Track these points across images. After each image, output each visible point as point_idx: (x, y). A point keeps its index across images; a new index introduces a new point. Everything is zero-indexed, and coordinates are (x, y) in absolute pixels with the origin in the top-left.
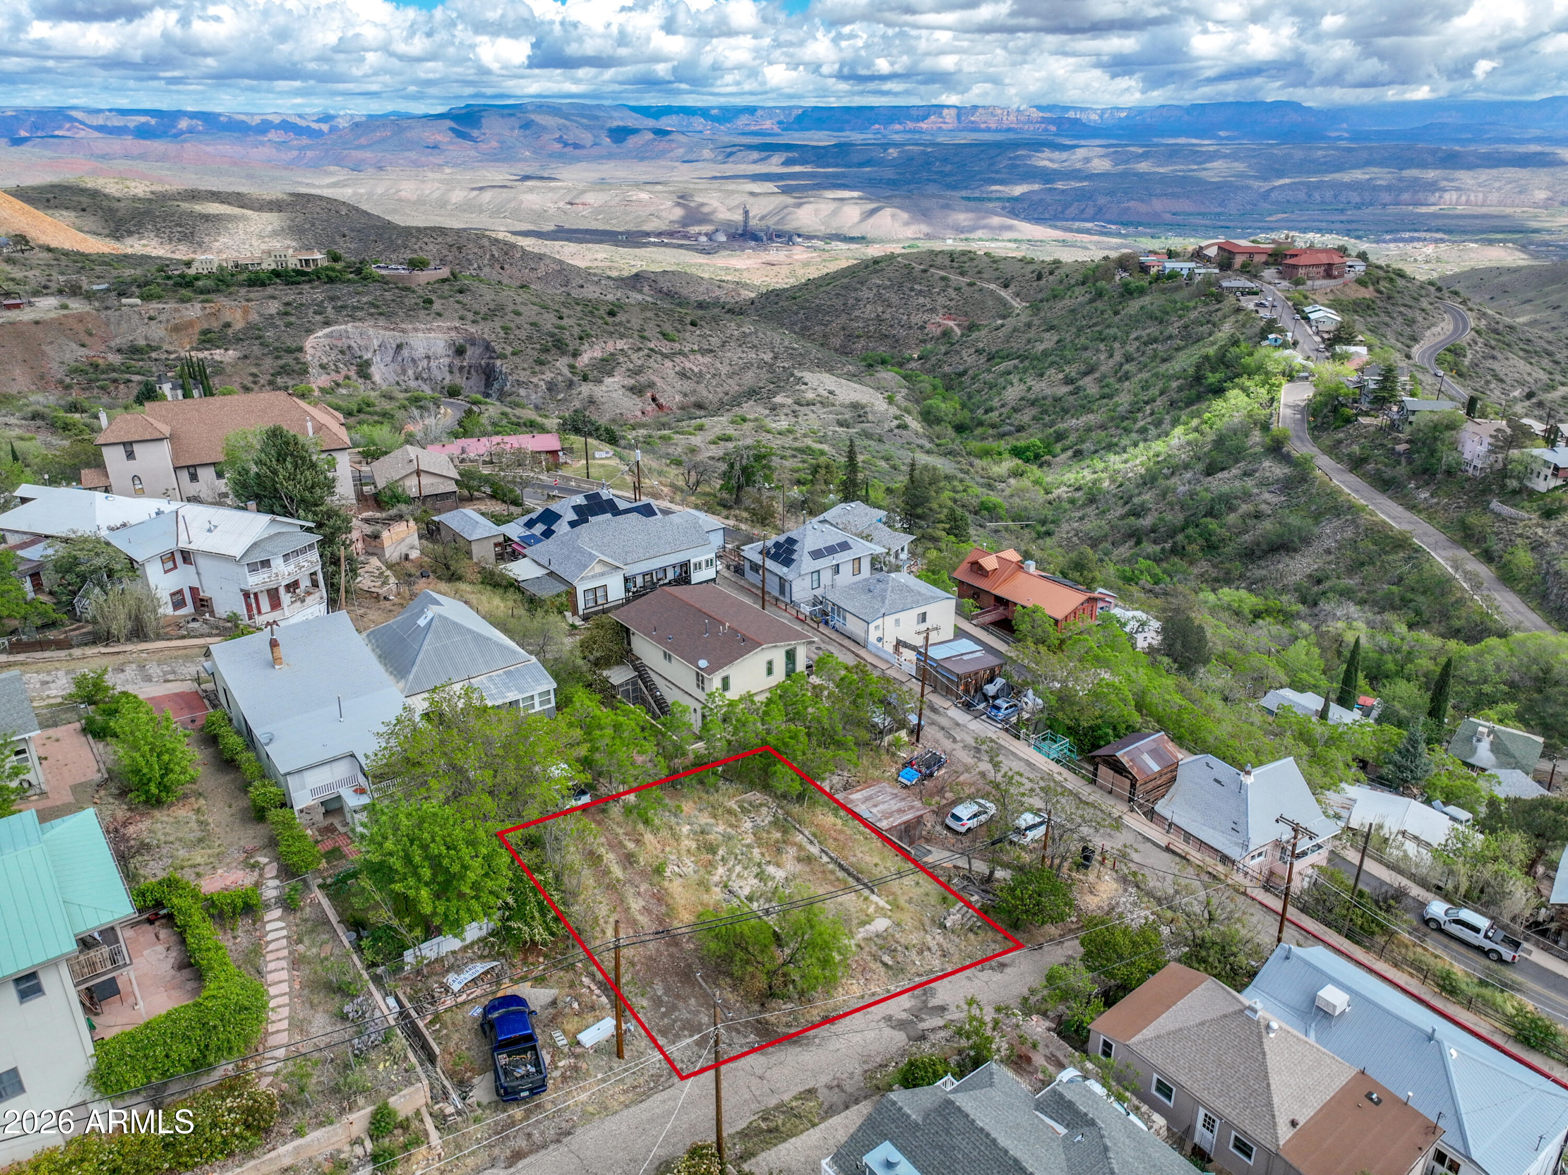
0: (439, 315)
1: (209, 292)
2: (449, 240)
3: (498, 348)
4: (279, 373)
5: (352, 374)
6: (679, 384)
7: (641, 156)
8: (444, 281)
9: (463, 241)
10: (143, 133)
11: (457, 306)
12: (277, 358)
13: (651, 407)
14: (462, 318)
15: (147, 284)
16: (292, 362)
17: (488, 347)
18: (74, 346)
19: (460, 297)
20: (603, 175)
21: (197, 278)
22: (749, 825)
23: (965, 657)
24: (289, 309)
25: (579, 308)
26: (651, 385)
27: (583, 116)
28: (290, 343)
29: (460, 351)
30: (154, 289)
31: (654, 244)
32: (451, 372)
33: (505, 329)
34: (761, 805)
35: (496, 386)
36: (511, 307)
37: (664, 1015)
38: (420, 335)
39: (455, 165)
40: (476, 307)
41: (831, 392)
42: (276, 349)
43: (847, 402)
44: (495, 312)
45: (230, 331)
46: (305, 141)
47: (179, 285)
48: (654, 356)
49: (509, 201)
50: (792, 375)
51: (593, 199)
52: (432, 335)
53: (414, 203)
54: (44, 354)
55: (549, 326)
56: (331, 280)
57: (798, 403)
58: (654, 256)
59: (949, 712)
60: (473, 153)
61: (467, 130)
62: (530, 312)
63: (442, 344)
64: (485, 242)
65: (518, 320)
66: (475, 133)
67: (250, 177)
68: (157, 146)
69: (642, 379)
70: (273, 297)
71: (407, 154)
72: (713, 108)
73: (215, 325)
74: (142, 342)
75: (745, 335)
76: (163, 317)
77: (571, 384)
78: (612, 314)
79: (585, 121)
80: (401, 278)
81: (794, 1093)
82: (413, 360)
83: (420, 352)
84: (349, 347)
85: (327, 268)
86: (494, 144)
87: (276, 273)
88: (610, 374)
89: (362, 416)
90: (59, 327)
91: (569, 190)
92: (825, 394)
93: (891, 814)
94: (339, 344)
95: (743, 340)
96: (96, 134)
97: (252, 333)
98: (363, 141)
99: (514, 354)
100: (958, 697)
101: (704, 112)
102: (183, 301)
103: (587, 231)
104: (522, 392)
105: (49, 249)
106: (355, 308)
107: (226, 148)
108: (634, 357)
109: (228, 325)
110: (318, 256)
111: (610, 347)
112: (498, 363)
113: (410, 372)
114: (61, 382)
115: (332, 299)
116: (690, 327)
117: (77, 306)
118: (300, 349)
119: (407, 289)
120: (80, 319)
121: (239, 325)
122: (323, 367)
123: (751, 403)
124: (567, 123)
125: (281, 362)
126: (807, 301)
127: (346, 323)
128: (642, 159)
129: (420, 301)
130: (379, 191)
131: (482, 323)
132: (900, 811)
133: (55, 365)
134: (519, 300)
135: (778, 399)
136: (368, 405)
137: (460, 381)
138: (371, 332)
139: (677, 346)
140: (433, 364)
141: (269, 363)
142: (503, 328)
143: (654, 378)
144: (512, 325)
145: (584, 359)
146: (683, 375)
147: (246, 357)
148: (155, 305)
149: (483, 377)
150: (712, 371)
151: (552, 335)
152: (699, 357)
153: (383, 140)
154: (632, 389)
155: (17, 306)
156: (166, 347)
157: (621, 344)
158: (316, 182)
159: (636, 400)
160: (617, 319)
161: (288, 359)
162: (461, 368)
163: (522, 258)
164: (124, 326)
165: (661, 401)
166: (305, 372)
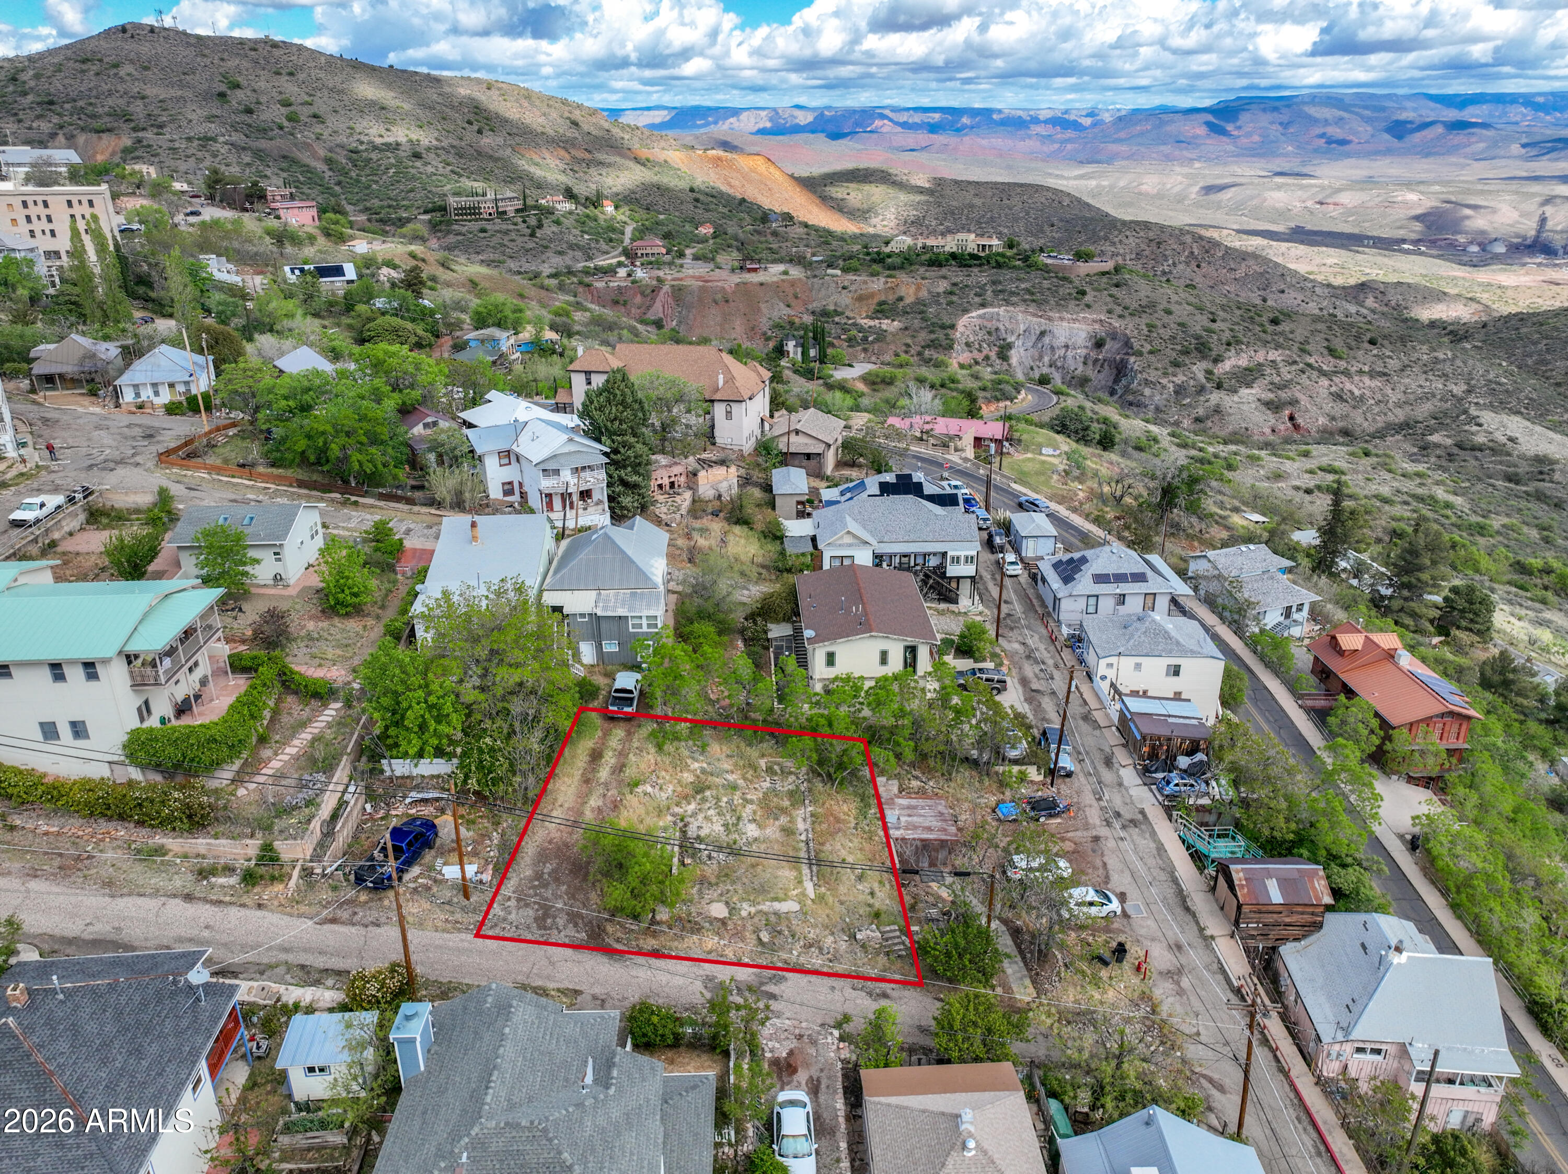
0: (1088, 306)
1: (894, 268)
2: (1151, 235)
3: (1136, 346)
4: (928, 346)
5: (993, 355)
6: (1329, 406)
7: (1427, 152)
8: (1104, 274)
9: (1164, 237)
10: (933, 128)
11: (1109, 299)
12: (932, 332)
13: (1284, 426)
14: (1110, 312)
15: (850, 258)
16: (942, 337)
17: (1127, 344)
18: (782, 305)
19: (1114, 291)
20: (1371, 173)
21: (889, 256)
22: (767, 785)
23: (1170, 720)
24: (955, 289)
25: (1238, 312)
26: (1294, 402)
27: (1366, 107)
28: (947, 320)
29: (1099, 344)
30: (854, 263)
31: (1407, 252)
32: (1085, 363)
33: (1151, 327)
34: (791, 773)
35: (1124, 382)
36: (1164, 305)
37: (534, 887)
38: (1065, 324)
39: (1209, 160)
40: (1127, 301)
41: (1511, 439)
42: (933, 324)
43: (1531, 453)
44: (1148, 307)
45: (901, 304)
46: (1070, 134)
47: (874, 261)
48: (1309, 372)
49: (1252, 198)
50: (1465, 412)
51: (1347, 199)
52: (1077, 325)
53: (1153, 197)
54: (759, 309)
55: (1198, 328)
56: (999, 266)
57: (1460, 446)
58: (1398, 265)
59: (1122, 772)
60: (1230, 148)
61: (1222, 123)
62: (1182, 312)
63: (1083, 335)
64: (1188, 239)
65: (1166, 319)
66: (1230, 127)
67: (1009, 167)
68: (939, 139)
69: (1284, 395)
70: (944, 277)
71: (1162, 148)
72: (1540, 94)
73: (891, 298)
74: (831, 308)
75: (1436, 361)
76: (853, 288)
77: (1201, 390)
78: (1275, 322)
79: (1367, 113)
80: (1064, 268)
81: (561, 986)
82: (1052, 348)
83: (1061, 340)
84: (997, 329)
85: (998, 254)
86: (1256, 138)
87: (953, 256)
88: (1249, 385)
89: (943, 391)
90: (776, 288)
91: (1323, 188)
92: (1503, 439)
93: (915, 828)
94: (989, 325)
95: (1429, 368)
96: (899, 129)
97: (919, 308)
98: (1122, 135)
99: (1151, 352)
100: (1141, 757)
101: (1527, 100)
102: (872, 275)
103: (1330, 234)
104: (1147, 392)
105: (806, 226)
106: (1013, 293)
107: (999, 141)
108: (1284, 370)
109: (901, 299)
110: (995, 242)
111: (1260, 357)
112: (1132, 359)
113: (1046, 359)
114: (765, 334)
115: (994, 283)
116: (1366, 345)
117: (796, 272)
118: (953, 327)
119: (1064, 279)
120: (793, 284)
121: (909, 300)
122: (968, 344)
123: (1399, 437)
124: (1345, 115)
125: (933, 336)
126: (1556, 329)
127: (1000, 306)
128: (1427, 155)
129: (1074, 291)
130: (1122, 184)
131: (1128, 319)
132: (929, 829)
133: (764, 320)
134: (1175, 298)
135: (1435, 438)
136: (953, 381)
137: (1091, 373)
138: (1020, 316)
139: (1342, 364)
140: (1070, 354)
141: (923, 336)
142: (1148, 325)
143: (1299, 396)
144: (1159, 324)
145: (1227, 366)
146: (1338, 397)
147: (906, 328)
148: (851, 277)
149: (1115, 371)
150: (1378, 396)
151: (1198, 337)
152: (1366, 380)
153: (1142, 134)
154: (1268, 404)
155: (755, 270)
156: (848, 313)
157: (1274, 355)
158: (1066, 174)
159: (1271, 418)
160: (1279, 328)
161: (940, 335)
162: (1096, 361)
163: (1223, 258)
164: (823, 292)
165: (1300, 421)
166: (951, 347)
